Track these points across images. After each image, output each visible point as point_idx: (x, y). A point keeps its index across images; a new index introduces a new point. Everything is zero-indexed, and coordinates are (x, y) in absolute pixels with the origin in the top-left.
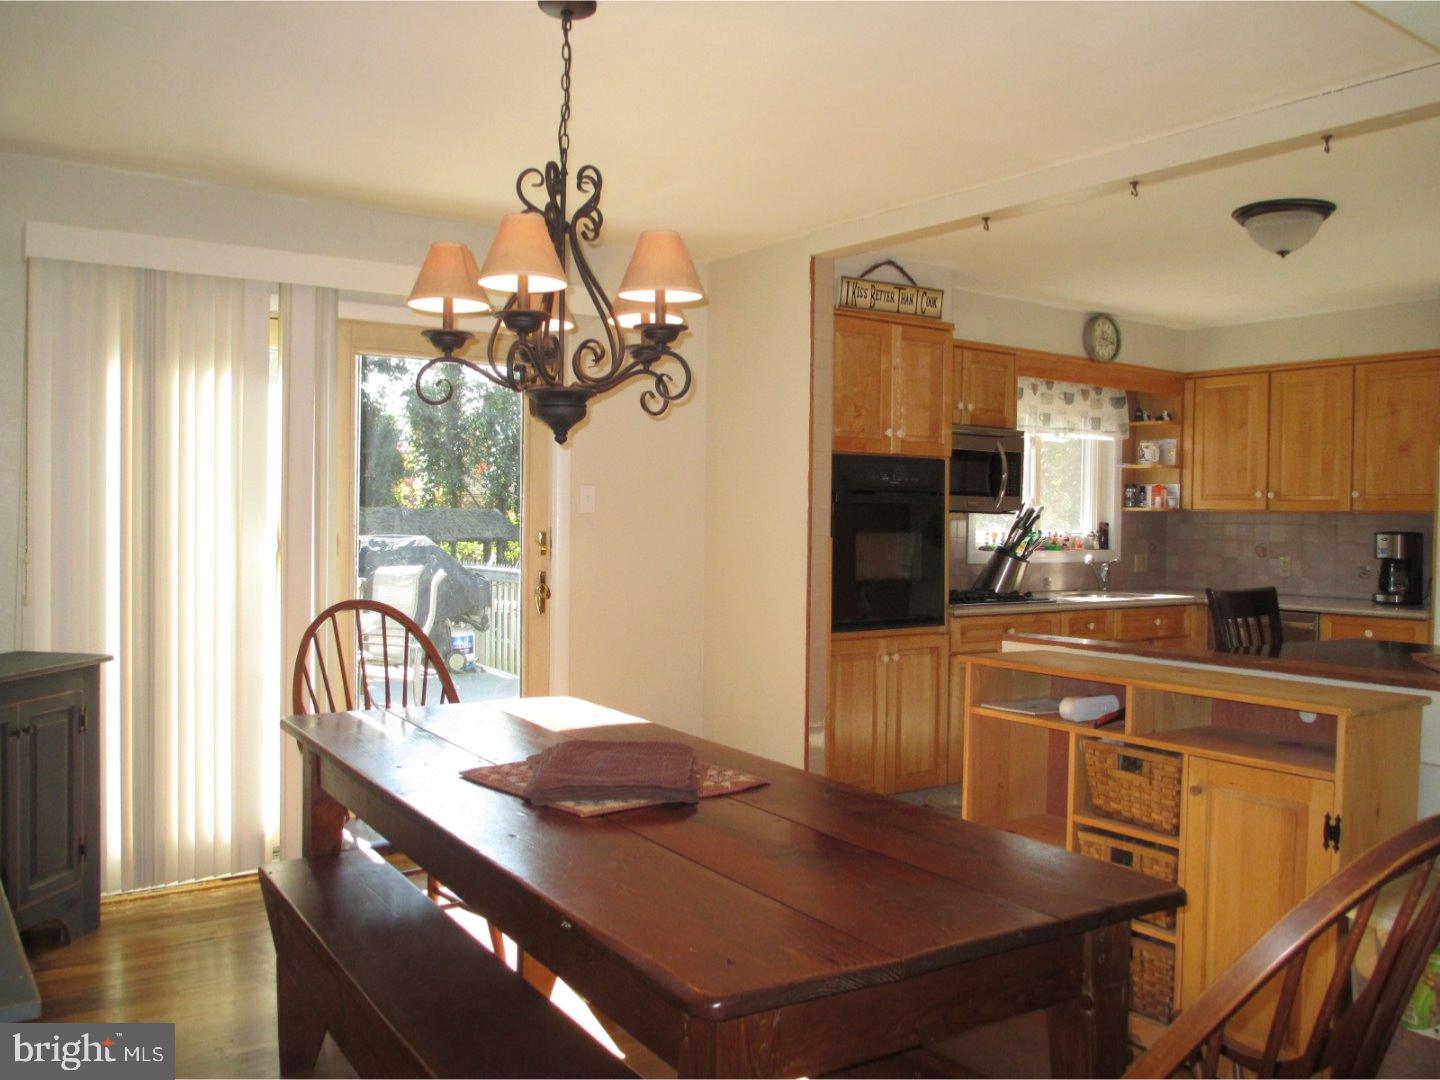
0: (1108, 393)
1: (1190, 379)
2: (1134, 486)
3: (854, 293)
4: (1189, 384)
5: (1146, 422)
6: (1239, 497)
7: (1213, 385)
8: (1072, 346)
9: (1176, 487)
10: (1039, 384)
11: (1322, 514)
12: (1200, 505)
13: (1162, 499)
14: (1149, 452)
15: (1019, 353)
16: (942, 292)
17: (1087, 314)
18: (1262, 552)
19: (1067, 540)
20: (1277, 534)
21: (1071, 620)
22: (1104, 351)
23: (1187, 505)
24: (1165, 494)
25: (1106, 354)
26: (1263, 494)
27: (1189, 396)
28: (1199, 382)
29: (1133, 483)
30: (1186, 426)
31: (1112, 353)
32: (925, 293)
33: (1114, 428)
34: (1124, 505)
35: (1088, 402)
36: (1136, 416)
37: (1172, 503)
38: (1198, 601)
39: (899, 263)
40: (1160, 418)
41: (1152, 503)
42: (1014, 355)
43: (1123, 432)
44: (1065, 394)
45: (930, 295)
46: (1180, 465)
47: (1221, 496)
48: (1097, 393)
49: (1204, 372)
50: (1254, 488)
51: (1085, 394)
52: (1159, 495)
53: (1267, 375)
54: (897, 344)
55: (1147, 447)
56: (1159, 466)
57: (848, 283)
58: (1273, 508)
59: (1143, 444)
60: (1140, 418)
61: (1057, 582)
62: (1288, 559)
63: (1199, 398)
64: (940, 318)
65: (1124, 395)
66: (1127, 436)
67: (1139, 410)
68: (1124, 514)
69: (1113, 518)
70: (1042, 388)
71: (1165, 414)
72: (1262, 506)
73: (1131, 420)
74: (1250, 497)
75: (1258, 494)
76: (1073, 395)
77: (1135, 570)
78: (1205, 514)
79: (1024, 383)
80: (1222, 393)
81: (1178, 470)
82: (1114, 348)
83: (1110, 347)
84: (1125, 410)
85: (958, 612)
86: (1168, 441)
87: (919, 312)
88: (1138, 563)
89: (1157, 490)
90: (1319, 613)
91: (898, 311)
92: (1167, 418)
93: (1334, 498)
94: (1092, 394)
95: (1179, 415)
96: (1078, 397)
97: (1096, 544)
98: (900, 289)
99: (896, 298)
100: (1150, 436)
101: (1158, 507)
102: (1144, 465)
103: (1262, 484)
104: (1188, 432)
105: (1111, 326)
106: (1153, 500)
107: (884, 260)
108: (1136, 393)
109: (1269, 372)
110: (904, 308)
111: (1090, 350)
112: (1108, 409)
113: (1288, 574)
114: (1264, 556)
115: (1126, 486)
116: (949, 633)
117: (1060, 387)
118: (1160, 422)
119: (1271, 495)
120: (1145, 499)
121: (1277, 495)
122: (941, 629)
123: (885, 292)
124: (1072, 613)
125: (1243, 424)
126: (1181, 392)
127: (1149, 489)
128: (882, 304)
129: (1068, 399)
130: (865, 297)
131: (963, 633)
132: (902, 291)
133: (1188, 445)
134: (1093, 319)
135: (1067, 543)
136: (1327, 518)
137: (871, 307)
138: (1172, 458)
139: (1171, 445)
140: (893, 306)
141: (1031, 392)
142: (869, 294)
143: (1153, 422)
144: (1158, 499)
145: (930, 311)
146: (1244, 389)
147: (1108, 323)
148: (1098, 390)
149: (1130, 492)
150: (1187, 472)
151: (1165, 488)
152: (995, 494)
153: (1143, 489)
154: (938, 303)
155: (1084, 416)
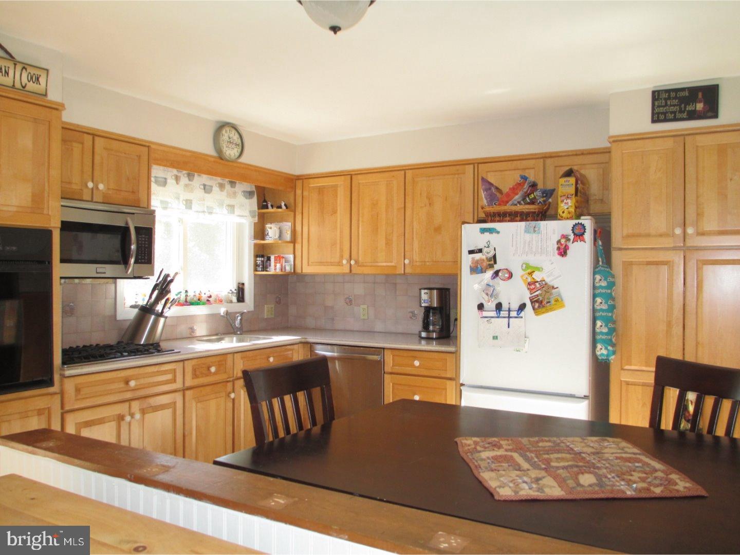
0: (241, 187)
1: (299, 179)
2: (263, 256)
4: (299, 183)
5: (270, 210)
6: (332, 264)
7: (314, 184)
8: (206, 147)
9: (291, 257)
10: (182, 176)
11: (387, 275)
12: (307, 270)
13: (282, 265)
14: (272, 231)
15: (153, 146)
16: (47, 70)
17: (218, 122)
18: (349, 302)
19: (210, 297)
20: (359, 289)
21: (193, 366)
22: (231, 152)
23: (299, 270)
24: (284, 261)
25: (233, 155)
26: (348, 262)
27: (299, 192)
28: (305, 181)
29: (262, 255)
30: (297, 213)
31: (237, 154)
32: (25, 68)
33: (247, 213)
34: (256, 270)
35: (225, 193)
36: (263, 205)
37: (288, 269)
38: (303, 340)
40: (280, 207)
41: (274, 268)
42: (148, 147)
43: (253, 217)
44: (205, 185)
45: (32, 71)
46: (294, 241)
47: (321, 263)
48: (232, 187)
49: (309, 175)
50: (342, 257)
51: (222, 186)
52: (280, 263)
53: (349, 176)
55: (271, 228)
56: (280, 242)
58: (354, 271)
59: (268, 226)
60: (267, 207)
61: (201, 329)
62: (365, 307)
63: (306, 193)
64: (46, 95)
65: (254, 189)
66: (256, 220)
67: (265, 201)
68: (255, 275)
69: (248, 279)
70: (184, 180)
71: (283, 204)
72: (347, 271)
73: (259, 209)
74: (339, 264)
75: (344, 262)
76: (212, 187)
77: (265, 317)
78: (313, 276)
79: (157, 171)
80: (321, 190)
81: (292, 245)
82: (240, 150)
83: (236, 149)
84: (255, 200)
85: (68, 372)
86: (285, 223)
87: (18, 85)
88: (268, 311)
89: (278, 259)
90: (384, 349)
92: (284, 207)
93: (393, 264)
94: (228, 187)
95: (293, 204)
96: (216, 189)
97: (234, 299)
100: (274, 219)
101: (278, 271)
102: (268, 241)
103: (347, 255)
104: (299, 217)
105: (236, 133)
106: (275, 266)
108: (264, 189)
109: (351, 175)
111: (219, 151)
112: (241, 199)
113: (366, 317)
114: (351, 305)
115: (256, 256)
116: (62, 393)
117: (200, 180)
118: (280, 210)
119: (353, 262)
120: (270, 266)
121: (356, 262)
122: (51, 390)
124: (196, 360)
125: (334, 212)
126: (294, 188)
127: (272, 258)
129: (207, 189)
131: (78, 390)
133: (298, 228)
134: (222, 126)
135: (210, 299)
136: (390, 280)
138: (288, 236)
139: (287, 226)
141: (174, 182)
143: (275, 210)
144: (278, 266)
145: (32, 86)
146: (335, 188)
147: (234, 131)
148: (233, 184)
149: (259, 260)
150: (298, 246)
151: (283, 258)
152: (126, 262)
153: (269, 259)
154: (42, 80)
155: (221, 204)
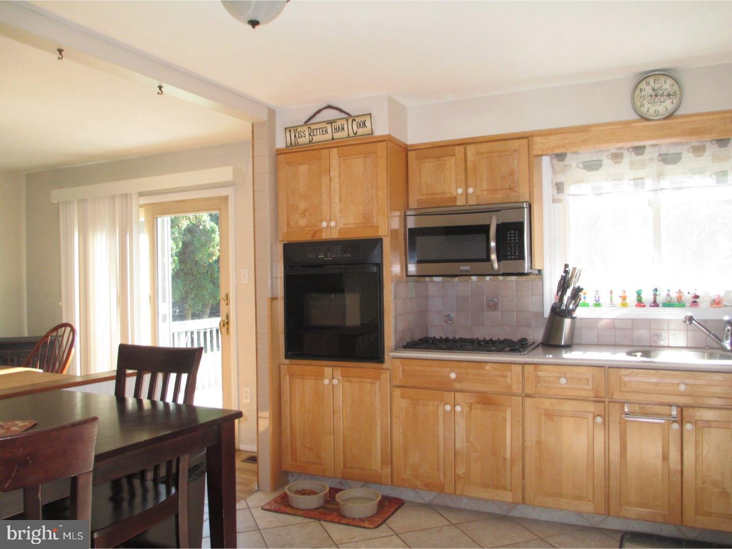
3: (295, 136)
16: (370, 114)
22: (658, 107)
32: (353, 120)
39: (335, 105)
45: (359, 120)
54: (335, 161)
57: (290, 131)
64: (372, 133)
87: (351, 134)
91: (333, 139)
98: (331, 123)
99: (329, 130)
107: (325, 106)
110: (336, 135)
123: (320, 128)
128: (318, 138)
130: (305, 137)
132: (333, 124)
137: (310, 142)
140: (328, 136)
142: (307, 134)
145: (361, 131)
154: (368, 124)
